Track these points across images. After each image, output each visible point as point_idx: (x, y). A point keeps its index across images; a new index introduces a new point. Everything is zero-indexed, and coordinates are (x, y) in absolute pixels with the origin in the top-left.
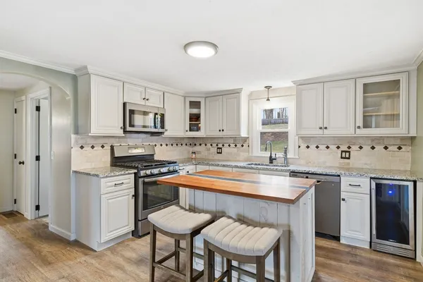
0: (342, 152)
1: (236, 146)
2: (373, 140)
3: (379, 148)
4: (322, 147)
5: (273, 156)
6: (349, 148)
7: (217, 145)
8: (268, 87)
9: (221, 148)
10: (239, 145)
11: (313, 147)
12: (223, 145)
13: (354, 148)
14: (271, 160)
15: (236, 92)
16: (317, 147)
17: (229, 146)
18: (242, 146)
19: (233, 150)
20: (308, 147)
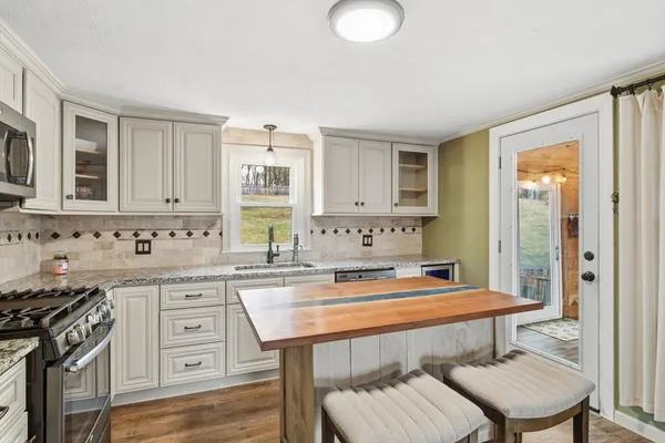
0: (364, 236)
1: (189, 234)
2: (393, 221)
3: (398, 230)
4: (342, 231)
5: (274, 249)
6: (371, 231)
7: (136, 235)
8: (271, 128)
9: (149, 242)
10: (196, 234)
11: (330, 231)
12: (154, 235)
13: (376, 230)
14: (271, 256)
15: (212, 123)
16: (336, 232)
17: (172, 234)
18: (206, 234)
19: (182, 243)
20: (324, 232)
